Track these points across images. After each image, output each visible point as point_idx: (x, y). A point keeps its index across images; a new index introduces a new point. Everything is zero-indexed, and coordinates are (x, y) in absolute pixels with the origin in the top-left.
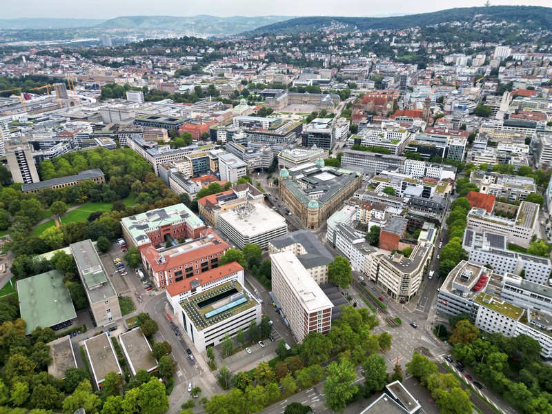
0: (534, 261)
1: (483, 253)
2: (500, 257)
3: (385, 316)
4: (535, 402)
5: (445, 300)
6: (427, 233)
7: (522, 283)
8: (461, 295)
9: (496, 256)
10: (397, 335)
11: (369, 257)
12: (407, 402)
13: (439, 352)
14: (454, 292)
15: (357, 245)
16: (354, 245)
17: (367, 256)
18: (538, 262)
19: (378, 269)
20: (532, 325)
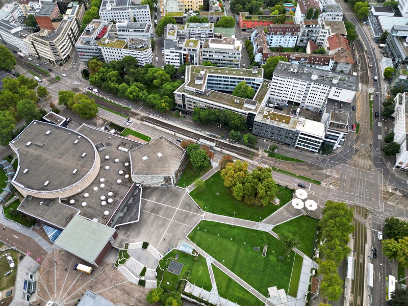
0: (139, 9)
1: (107, 12)
2: (118, 12)
3: (48, 78)
4: (129, 90)
5: (82, 52)
6: (71, 10)
7: (128, 25)
8: (89, 45)
9: (116, 12)
10: (57, 87)
11: (26, 40)
12: (57, 121)
13: (85, 87)
14: (85, 44)
15: (16, 34)
16: (14, 34)
17: (24, 40)
18: (141, 9)
19: (34, 46)
20: (130, 48)
